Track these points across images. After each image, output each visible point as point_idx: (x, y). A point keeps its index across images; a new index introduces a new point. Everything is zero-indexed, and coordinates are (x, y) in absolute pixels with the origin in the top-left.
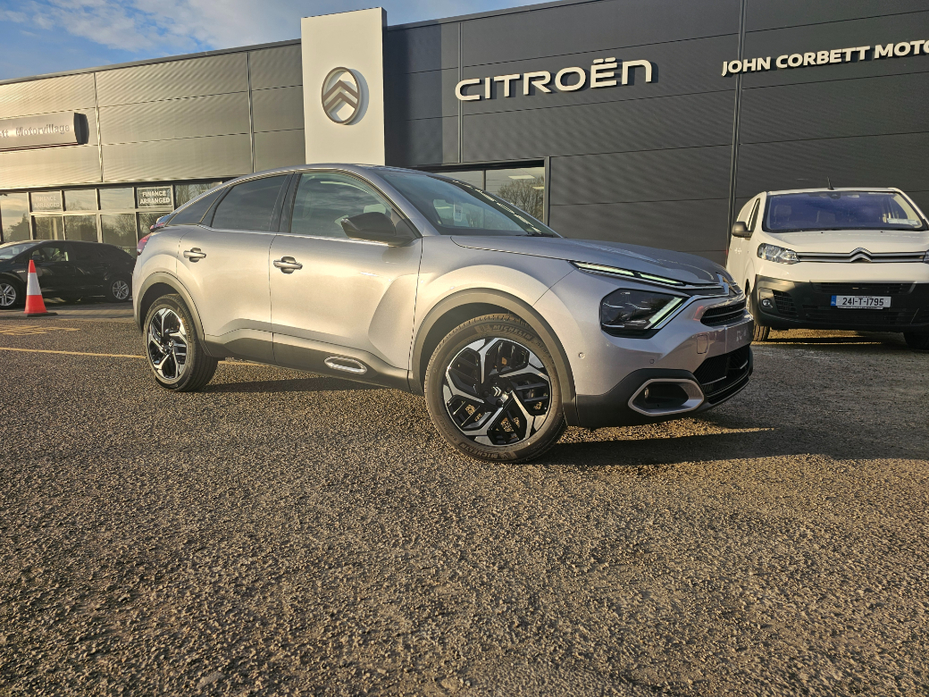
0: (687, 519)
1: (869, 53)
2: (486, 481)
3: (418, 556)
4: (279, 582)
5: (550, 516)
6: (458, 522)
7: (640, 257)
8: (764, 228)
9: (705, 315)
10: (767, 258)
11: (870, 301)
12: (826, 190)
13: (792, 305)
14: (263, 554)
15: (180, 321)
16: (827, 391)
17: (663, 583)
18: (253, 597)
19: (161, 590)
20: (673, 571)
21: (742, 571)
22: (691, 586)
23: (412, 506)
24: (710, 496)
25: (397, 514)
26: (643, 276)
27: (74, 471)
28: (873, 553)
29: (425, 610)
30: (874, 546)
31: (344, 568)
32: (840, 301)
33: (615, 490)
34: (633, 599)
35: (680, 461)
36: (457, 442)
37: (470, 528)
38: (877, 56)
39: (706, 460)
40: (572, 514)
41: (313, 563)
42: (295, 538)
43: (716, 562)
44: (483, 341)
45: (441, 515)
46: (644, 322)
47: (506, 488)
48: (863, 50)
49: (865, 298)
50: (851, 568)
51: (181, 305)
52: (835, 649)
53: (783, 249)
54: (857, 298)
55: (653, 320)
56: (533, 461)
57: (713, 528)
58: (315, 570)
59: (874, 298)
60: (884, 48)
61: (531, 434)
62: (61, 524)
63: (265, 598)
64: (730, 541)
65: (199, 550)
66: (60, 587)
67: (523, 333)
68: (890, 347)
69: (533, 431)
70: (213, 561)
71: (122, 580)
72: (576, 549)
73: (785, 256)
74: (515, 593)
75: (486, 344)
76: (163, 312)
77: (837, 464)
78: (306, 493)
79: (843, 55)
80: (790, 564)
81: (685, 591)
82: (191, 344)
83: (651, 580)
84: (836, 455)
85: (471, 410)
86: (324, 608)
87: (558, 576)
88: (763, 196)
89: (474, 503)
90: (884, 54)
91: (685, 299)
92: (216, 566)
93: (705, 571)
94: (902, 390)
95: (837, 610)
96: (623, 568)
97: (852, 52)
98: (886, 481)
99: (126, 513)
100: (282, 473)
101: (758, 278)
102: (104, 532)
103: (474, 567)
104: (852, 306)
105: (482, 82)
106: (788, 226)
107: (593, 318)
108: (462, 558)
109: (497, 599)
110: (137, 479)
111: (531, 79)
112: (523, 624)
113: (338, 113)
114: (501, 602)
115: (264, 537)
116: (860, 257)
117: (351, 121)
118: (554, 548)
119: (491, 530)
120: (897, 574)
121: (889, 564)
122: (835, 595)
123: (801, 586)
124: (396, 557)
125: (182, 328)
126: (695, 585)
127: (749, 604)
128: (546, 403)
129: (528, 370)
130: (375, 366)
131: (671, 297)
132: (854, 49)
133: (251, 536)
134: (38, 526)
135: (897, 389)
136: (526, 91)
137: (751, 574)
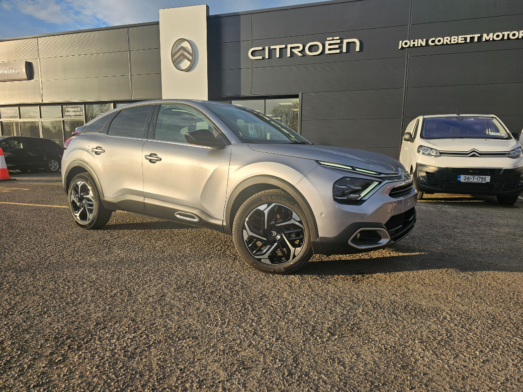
0: (381, 308)
1: (480, 38)
2: (267, 285)
3: (229, 332)
4: (150, 349)
5: (304, 307)
6: (251, 311)
7: (355, 158)
8: (422, 137)
9: (391, 191)
10: (423, 154)
11: (479, 178)
12: (455, 115)
13: (436, 180)
14: (140, 332)
15: (89, 188)
16: (455, 230)
17: (368, 348)
18: (135, 358)
19: (80, 355)
20: (374, 340)
21: (412, 340)
22: (384, 350)
23: (225, 301)
24: (393, 294)
25: (217, 306)
26: (357, 169)
27: (28, 280)
28: (483, 329)
29: (234, 366)
30: (484, 324)
31: (187, 340)
32: (462, 178)
33: (340, 291)
34: (351, 358)
35: (375, 273)
36: (251, 262)
37: (259, 315)
38: (484, 40)
39: (390, 272)
40: (316, 306)
41: (169, 337)
42: (159, 321)
43: (397, 335)
44: (266, 205)
45: (242, 306)
46: (358, 195)
47: (279, 290)
48: (476, 36)
49: (476, 177)
50: (472, 338)
51: (90, 179)
52: (464, 388)
53: (432, 149)
54: (472, 177)
55: (362, 195)
56: (294, 273)
57: (395, 314)
58: (171, 342)
59: (481, 176)
60: (488, 36)
61: (293, 258)
62: (21, 313)
63: (141, 359)
64: (405, 322)
65: (103, 329)
66: (21, 353)
67: (289, 201)
68: (489, 203)
69: (294, 256)
70: (111, 336)
71: (57, 348)
72: (319, 327)
73: (433, 152)
74: (285, 355)
75: (268, 206)
76: (80, 183)
77: (462, 274)
78: (164, 293)
79: (466, 39)
80: (438, 336)
81: (380, 353)
82: (96, 202)
83: (361, 346)
84: (462, 269)
85: (259, 244)
86: (176, 365)
87: (309, 344)
88: (421, 118)
89: (261, 299)
90: (488, 39)
91: (380, 183)
92: (113, 339)
93: (391, 340)
94: (496, 230)
95: (465, 364)
96: (346, 339)
97: (470, 37)
98: (489, 285)
99: (59, 306)
100: (150, 281)
101: (418, 165)
102: (46, 318)
103: (261, 339)
104: (469, 181)
105: (264, 49)
106: (435, 135)
107: (329, 192)
108: (255, 333)
109: (275, 359)
110: (66, 284)
111: (291, 48)
112: (291, 374)
113: (181, 65)
114: (277, 361)
115: (140, 321)
116: (474, 154)
117: (188, 70)
118: (307, 327)
119: (271, 316)
120: (497, 342)
121: (492, 335)
122: (463, 355)
123: (444, 349)
124: (217, 333)
125: (91, 192)
126: (386, 349)
127: (416, 360)
128: (302, 240)
129: (292, 222)
130: (204, 217)
131: (373, 181)
132: (471, 36)
133: (133, 320)
134: (7, 314)
135: (494, 229)
136: (289, 55)
137: (417, 342)
